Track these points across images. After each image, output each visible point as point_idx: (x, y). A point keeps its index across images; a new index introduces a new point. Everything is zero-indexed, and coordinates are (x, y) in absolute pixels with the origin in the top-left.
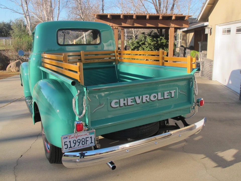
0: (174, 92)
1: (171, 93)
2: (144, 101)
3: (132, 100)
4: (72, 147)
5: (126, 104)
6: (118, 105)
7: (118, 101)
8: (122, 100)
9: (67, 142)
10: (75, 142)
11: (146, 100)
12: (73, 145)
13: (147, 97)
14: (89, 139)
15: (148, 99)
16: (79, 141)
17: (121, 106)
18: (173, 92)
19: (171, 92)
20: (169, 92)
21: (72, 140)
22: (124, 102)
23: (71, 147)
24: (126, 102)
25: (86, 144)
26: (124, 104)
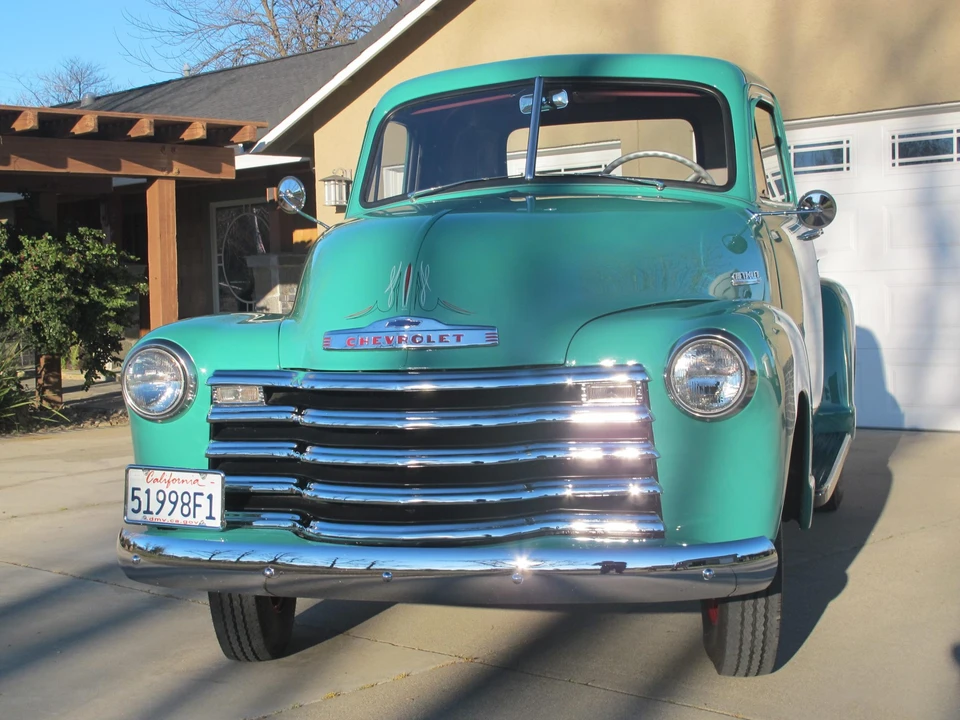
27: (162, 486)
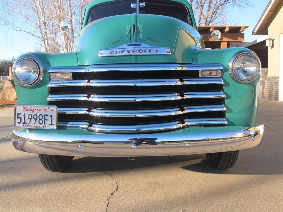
27: (31, 112)
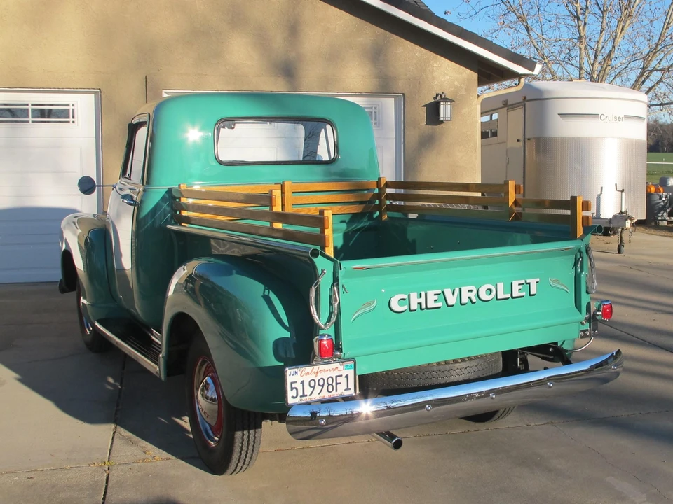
0: (537, 282)
1: (529, 284)
2: (465, 300)
3: (436, 297)
4: (306, 396)
5: (424, 306)
6: (406, 307)
7: (405, 297)
8: (414, 296)
9: (296, 382)
10: (312, 384)
11: (469, 298)
12: (308, 390)
13: (471, 291)
14: (342, 380)
15: (473, 295)
16: (321, 383)
17: (412, 309)
18: (533, 282)
19: (528, 282)
20: (523, 282)
21: (307, 379)
22: (420, 300)
23: (304, 395)
24: (422, 300)
25: (336, 391)
26: (420, 304)
